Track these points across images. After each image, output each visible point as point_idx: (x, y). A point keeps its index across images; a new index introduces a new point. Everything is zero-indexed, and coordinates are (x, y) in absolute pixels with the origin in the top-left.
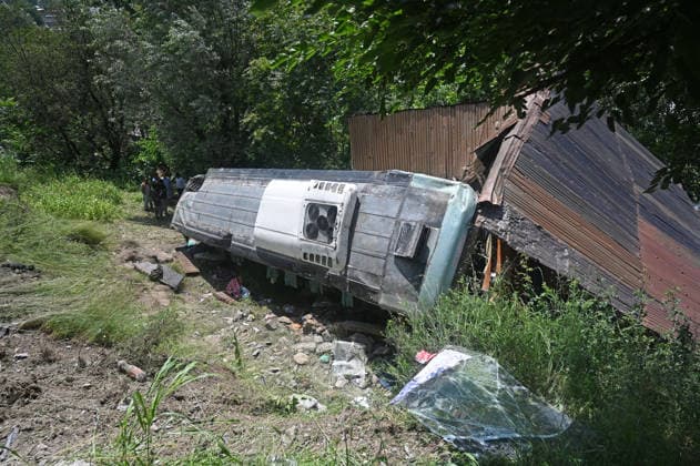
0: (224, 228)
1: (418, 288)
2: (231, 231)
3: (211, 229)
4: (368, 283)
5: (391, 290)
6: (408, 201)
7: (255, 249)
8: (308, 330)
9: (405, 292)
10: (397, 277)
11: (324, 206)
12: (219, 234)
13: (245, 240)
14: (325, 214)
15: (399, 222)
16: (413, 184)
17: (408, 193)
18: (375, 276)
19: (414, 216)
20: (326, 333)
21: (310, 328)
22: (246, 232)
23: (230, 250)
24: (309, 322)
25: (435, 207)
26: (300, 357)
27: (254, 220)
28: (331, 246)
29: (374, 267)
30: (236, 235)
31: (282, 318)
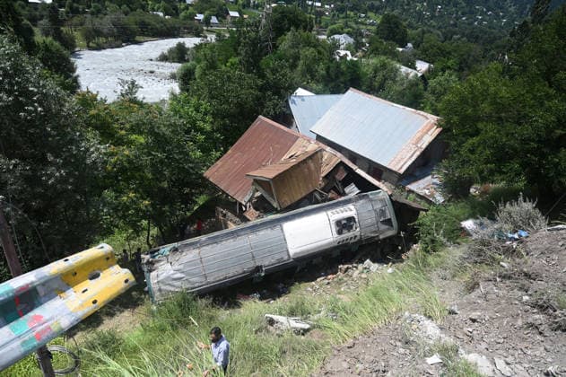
0: (250, 265)
1: (392, 226)
2: (258, 264)
3: (231, 275)
4: (373, 235)
5: (383, 232)
6: (373, 203)
7: (292, 260)
8: (347, 270)
9: (388, 229)
10: (384, 227)
11: (344, 219)
12: (244, 272)
13: (279, 261)
14: (345, 222)
15: (375, 210)
16: (371, 197)
17: (371, 200)
18: (375, 232)
19: (378, 206)
20: (355, 265)
21: (348, 268)
22: (278, 257)
23: (263, 274)
24: (346, 266)
25: (382, 200)
26: (364, 276)
27: (282, 248)
28: (356, 232)
29: (373, 229)
30: (267, 263)
31: (318, 280)
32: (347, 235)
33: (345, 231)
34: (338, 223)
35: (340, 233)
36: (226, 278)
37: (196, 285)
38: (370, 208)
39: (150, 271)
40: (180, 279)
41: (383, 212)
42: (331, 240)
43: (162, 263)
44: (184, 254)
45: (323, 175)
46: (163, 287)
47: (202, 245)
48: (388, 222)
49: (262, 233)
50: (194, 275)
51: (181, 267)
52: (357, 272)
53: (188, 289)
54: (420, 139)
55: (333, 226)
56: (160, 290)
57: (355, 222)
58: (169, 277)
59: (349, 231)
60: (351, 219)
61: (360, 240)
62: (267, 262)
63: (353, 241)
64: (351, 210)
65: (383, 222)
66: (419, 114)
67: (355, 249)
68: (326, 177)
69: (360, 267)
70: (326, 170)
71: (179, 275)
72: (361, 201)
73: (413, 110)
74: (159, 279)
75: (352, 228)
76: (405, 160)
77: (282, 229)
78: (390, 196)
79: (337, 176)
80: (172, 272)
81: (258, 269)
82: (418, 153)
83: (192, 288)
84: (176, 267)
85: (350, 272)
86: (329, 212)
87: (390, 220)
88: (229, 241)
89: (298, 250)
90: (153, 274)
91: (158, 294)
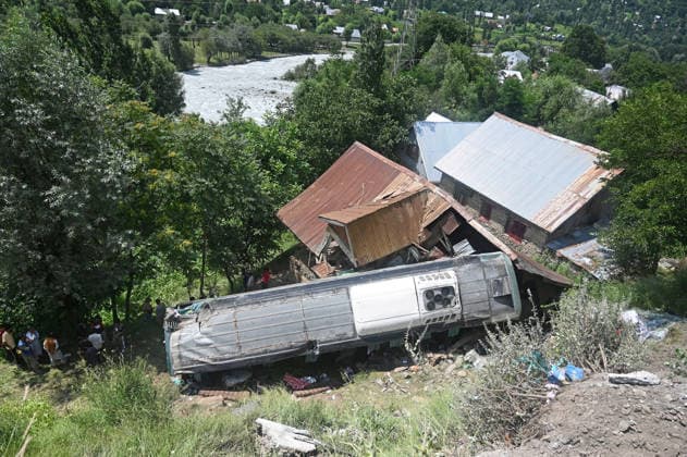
0: (299, 339)
1: (512, 306)
2: (312, 338)
3: (273, 348)
4: (481, 316)
5: (497, 313)
6: (486, 269)
7: (358, 338)
8: (438, 361)
9: (506, 310)
10: (499, 306)
11: (438, 289)
12: (291, 347)
13: (341, 337)
14: (440, 293)
15: (487, 281)
16: (482, 260)
17: (483, 266)
18: (484, 312)
19: (493, 275)
20: (451, 355)
21: (440, 359)
22: (339, 331)
23: (317, 353)
24: (437, 356)
25: (500, 267)
26: (461, 373)
27: (346, 320)
28: (455, 308)
29: (482, 307)
30: (323, 338)
31: (396, 370)
32: (440, 311)
33: (438, 306)
34: (429, 293)
35: (430, 307)
36: (266, 352)
37: (227, 356)
38: (481, 276)
39: (172, 331)
40: (206, 345)
41: (499, 284)
42: (417, 316)
43: (189, 322)
44: (216, 313)
45: (424, 225)
46: (185, 354)
47: (240, 304)
48: (507, 299)
49: (320, 296)
50: (224, 342)
51: (210, 329)
52: (453, 366)
53: (215, 360)
54: (585, 185)
55: (421, 298)
56: (180, 357)
57: (454, 294)
58: (193, 340)
59: (445, 307)
60: (447, 290)
61: (461, 321)
62: (325, 336)
63: (449, 321)
64: (449, 277)
65: (500, 299)
66: (587, 150)
67: (453, 333)
68: (429, 228)
69: (459, 359)
70: (429, 218)
71: (206, 340)
72: (467, 266)
73: (580, 145)
74: (182, 342)
75: (449, 302)
76: (559, 213)
77: (348, 294)
78: (514, 262)
79: (444, 228)
80: (199, 335)
81: (311, 345)
82: (579, 205)
83: (221, 360)
84: (204, 329)
85: (443, 364)
86: (417, 278)
87: (509, 296)
88: (274, 303)
89: (368, 325)
90: (175, 335)
91: (176, 361)
